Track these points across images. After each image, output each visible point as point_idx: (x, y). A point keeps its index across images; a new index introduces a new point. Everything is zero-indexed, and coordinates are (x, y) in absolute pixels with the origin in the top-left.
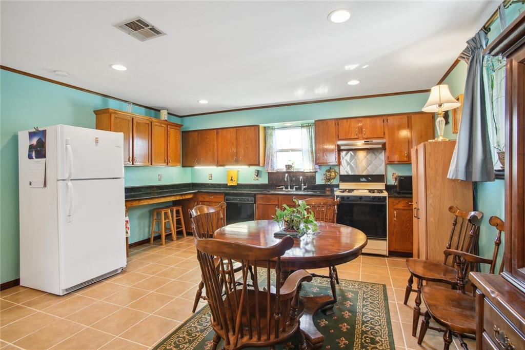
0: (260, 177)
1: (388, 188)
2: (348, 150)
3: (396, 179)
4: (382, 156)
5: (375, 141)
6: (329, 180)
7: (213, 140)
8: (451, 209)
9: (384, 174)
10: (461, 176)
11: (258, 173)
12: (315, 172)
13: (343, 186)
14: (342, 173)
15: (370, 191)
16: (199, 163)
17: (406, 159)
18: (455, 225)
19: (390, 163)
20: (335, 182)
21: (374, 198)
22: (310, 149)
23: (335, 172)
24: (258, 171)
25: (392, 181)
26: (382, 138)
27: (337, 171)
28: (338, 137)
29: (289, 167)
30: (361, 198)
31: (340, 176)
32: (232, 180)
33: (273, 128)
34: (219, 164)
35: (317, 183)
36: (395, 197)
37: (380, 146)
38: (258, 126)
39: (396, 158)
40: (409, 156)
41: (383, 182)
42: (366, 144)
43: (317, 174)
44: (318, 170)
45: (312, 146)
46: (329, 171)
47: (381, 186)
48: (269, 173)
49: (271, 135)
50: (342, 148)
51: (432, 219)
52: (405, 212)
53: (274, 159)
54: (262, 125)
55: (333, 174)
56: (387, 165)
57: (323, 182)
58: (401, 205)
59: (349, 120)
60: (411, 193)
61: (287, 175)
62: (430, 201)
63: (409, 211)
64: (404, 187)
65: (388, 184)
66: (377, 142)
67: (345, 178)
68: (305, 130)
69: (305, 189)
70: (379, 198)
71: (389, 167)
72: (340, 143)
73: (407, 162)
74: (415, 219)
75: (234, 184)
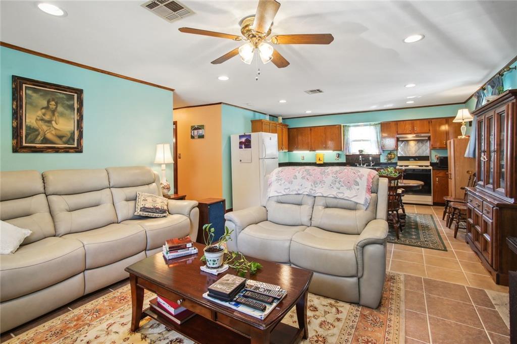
0: (340, 158)
1: (432, 164)
2: (403, 141)
3: (438, 159)
4: (428, 144)
5: (422, 135)
6: (390, 159)
7: (308, 135)
8: (468, 172)
9: (429, 155)
10: (471, 156)
11: (339, 156)
12: (381, 154)
13: (400, 163)
14: (399, 155)
15: (420, 166)
16: (297, 149)
17: (445, 146)
18: (470, 179)
19: (433, 148)
20: (393, 161)
21: (423, 170)
22: (376, 140)
23: (394, 155)
24: (339, 154)
25: (435, 160)
26: (428, 133)
27: (396, 154)
28: (397, 132)
29: (361, 151)
30: (414, 170)
31: (398, 157)
32: (319, 160)
33: (349, 126)
34: (312, 149)
35: (381, 161)
36: (437, 169)
37: (427, 138)
38: (341, 125)
39: (438, 145)
40: (446, 144)
41: (429, 160)
42: (416, 137)
43: (381, 156)
44: (382, 153)
45: (377, 138)
46: (389, 154)
47: (428, 163)
48: (346, 155)
49: (348, 130)
50: (400, 139)
51: (458, 178)
52: (444, 178)
53: (350, 146)
54: (342, 125)
55: (393, 156)
56: (431, 150)
57: (385, 161)
58: (441, 174)
59: (405, 122)
60: (448, 167)
61: (360, 156)
62: (457, 169)
63: (447, 177)
64: (443, 164)
65: (432, 162)
66: (425, 135)
67: (401, 158)
68: (372, 127)
69: (373, 165)
70: (426, 170)
71: (433, 151)
72: (398, 136)
73: (444, 148)
74: (449, 180)
75: (322, 162)
